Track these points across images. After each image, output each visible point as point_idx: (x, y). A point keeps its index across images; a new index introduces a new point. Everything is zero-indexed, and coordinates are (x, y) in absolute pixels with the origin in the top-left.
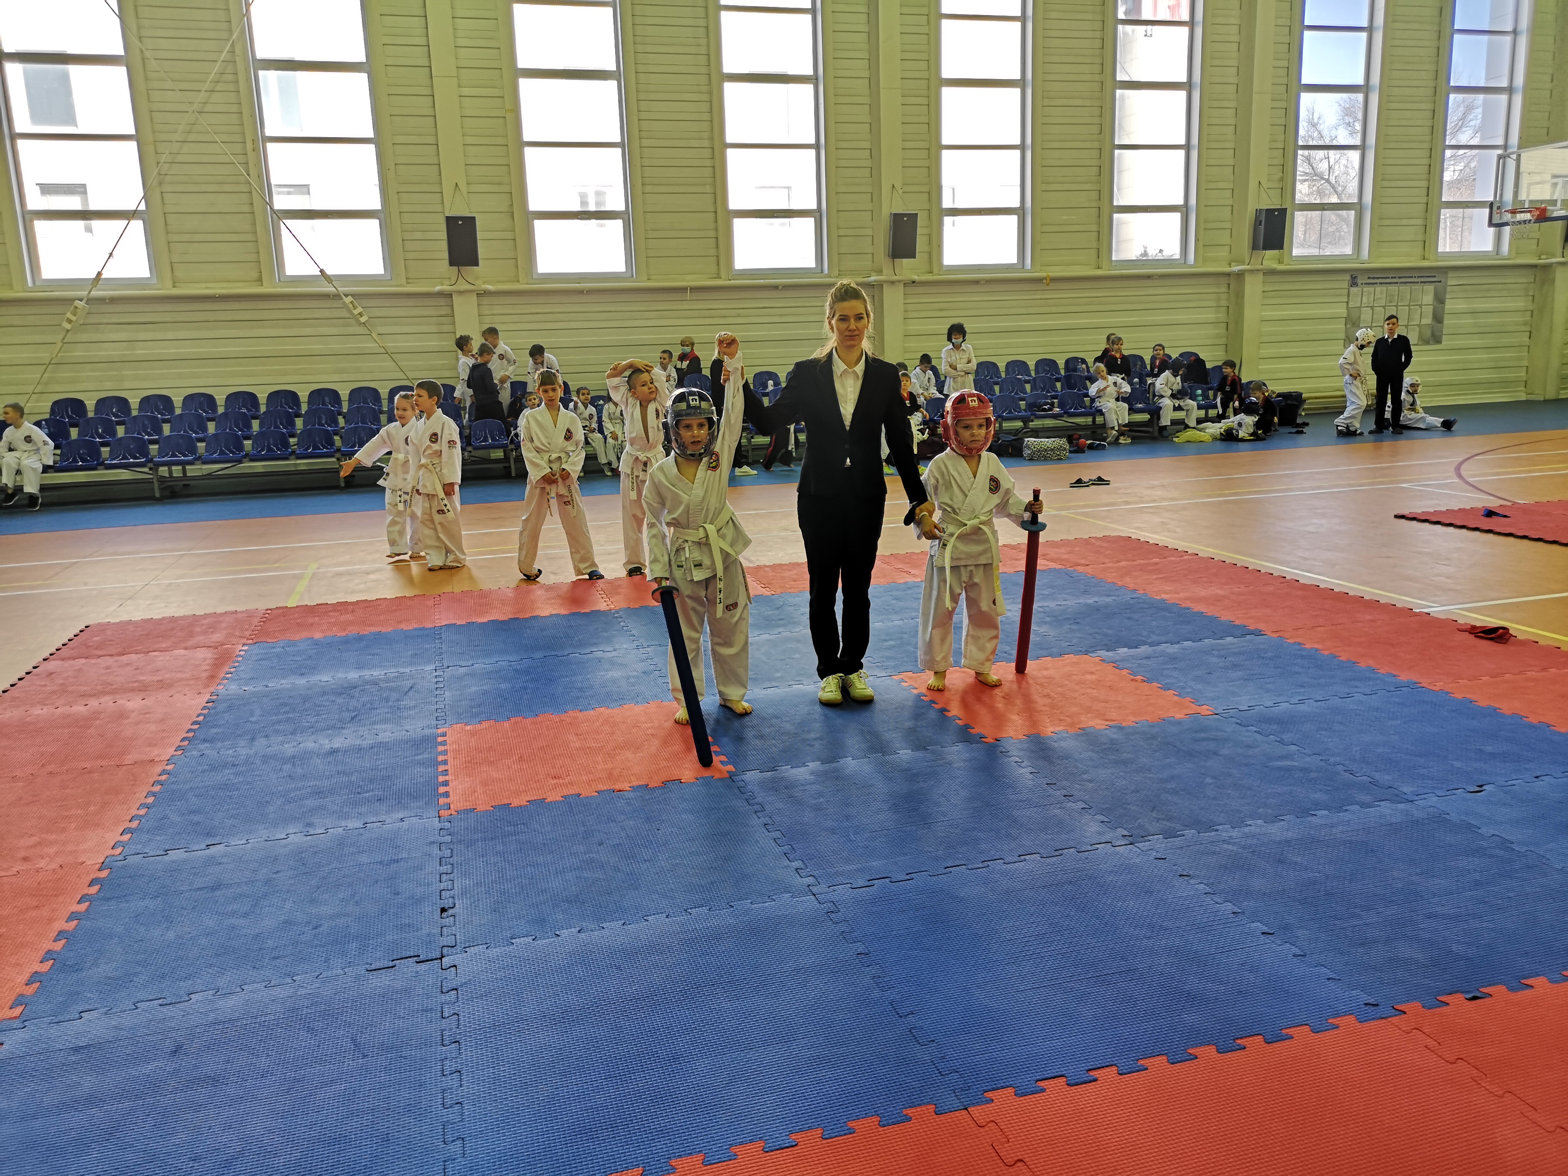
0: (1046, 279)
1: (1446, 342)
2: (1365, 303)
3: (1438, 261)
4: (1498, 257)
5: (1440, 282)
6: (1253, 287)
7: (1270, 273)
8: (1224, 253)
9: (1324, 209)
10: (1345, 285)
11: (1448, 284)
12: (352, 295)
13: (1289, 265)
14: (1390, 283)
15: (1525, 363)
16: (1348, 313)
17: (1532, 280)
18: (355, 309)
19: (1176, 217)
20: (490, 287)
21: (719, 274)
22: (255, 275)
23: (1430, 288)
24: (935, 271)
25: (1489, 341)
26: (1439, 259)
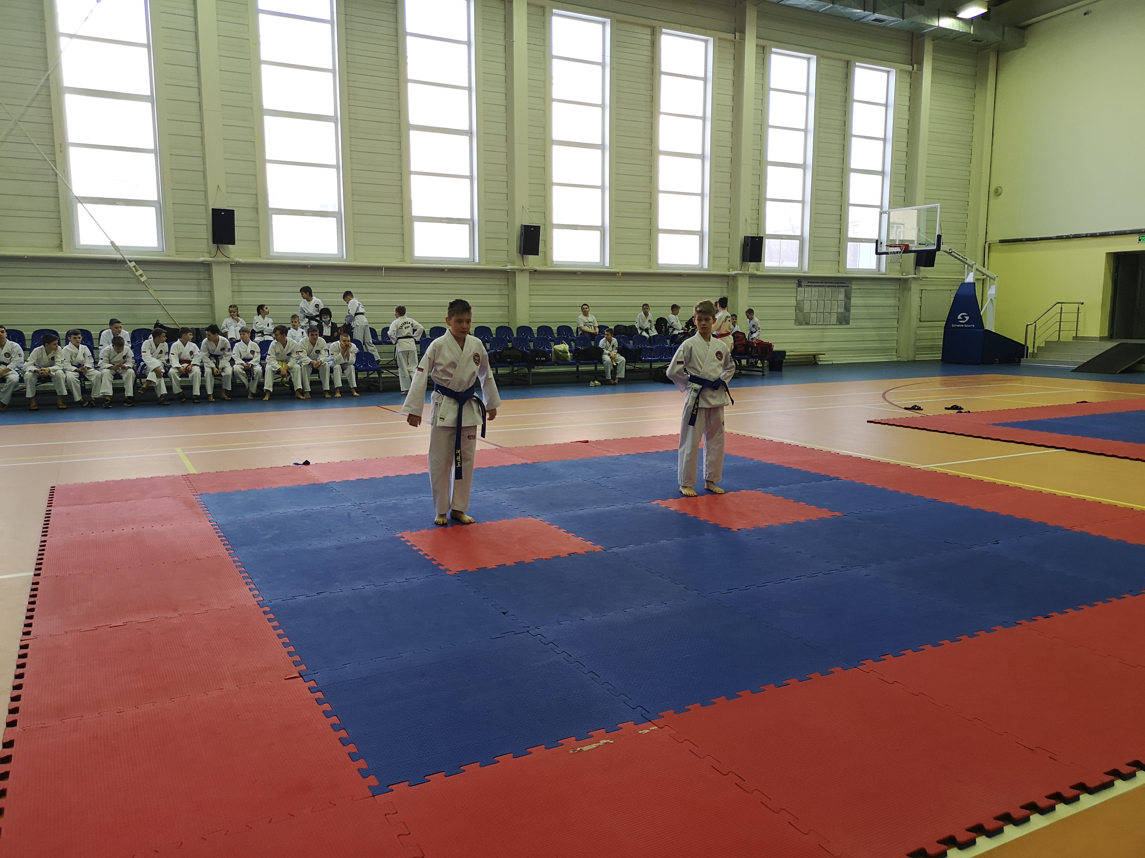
0: (618, 273)
1: (852, 324)
2: (806, 298)
3: (847, 274)
4: (879, 273)
5: (848, 286)
6: (743, 285)
7: (752, 276)
8: (725, 262)
9: (782, 239)
10: (795, 286)
11: (853, 288)
12: (135, 261)
13: (763, 272)
14: (820, 286)
15: (896, 338)
16: (797, 303)
17: (898, 288)
18: (137, 271)
19: (697, 238)
20: (241, 260)
21: (404, 259)
22: (57, 243)
23: (843, 290)
24: (549, 265)
25: (877, 324)
26: (847, 272)
